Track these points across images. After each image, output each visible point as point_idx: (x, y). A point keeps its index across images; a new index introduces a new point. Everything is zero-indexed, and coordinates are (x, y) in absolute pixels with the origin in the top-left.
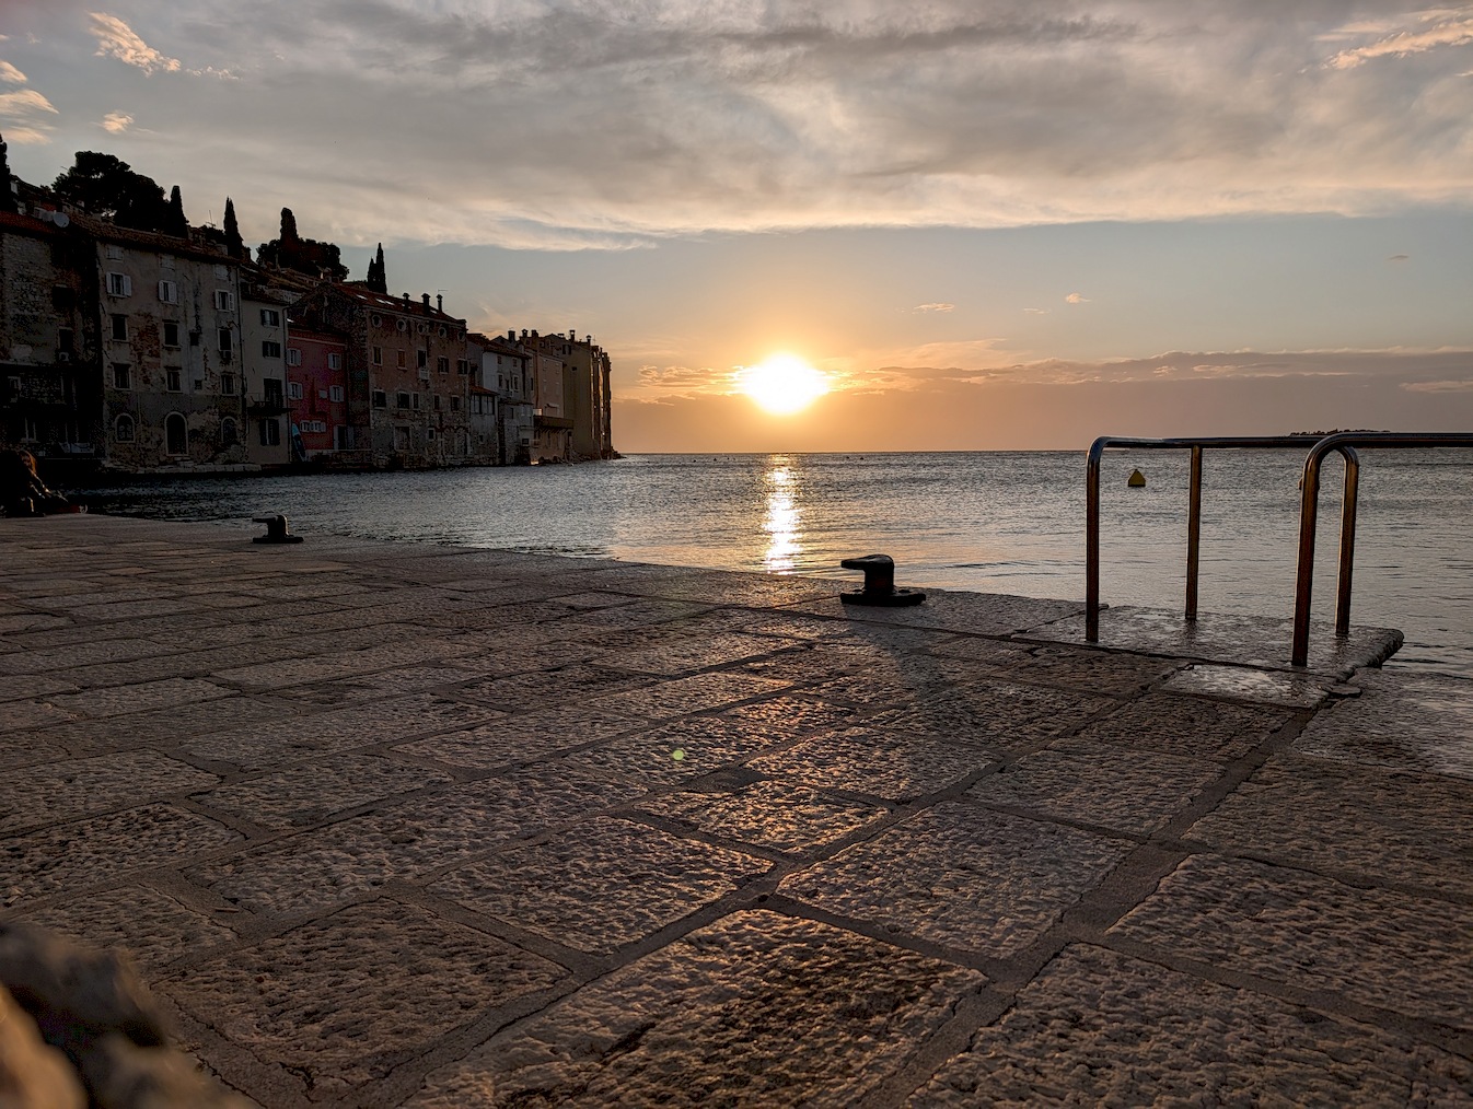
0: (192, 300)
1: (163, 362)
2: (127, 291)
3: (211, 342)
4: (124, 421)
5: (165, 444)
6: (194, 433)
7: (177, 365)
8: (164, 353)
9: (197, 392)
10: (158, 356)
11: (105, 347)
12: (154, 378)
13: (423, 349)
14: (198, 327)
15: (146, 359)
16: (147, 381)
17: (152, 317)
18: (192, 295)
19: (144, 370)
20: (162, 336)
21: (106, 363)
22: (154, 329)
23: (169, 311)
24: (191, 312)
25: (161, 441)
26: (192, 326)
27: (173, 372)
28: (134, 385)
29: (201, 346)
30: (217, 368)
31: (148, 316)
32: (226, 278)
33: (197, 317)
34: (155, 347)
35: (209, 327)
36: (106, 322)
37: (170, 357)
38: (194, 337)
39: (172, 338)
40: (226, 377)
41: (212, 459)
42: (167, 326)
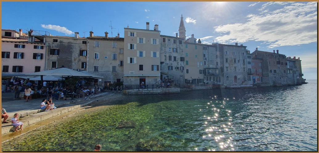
2: (228, 54)
3: (241, 62)
4: (228, 77)
5: (234, 81)
6: (239, 79)
9: (239, 71)
10: (233, 65)
11: (224, 64)
12: (232, 69)
13: (278, 61)
14: (239, 59)
15: (231, 66)
17: (232, 58)
18: (238, 54)
21: (225, 67)
22: (232, 60)
23: (235, 57)
26: (238, 59)
27: (235, 68)
28: (229, 70)
29: (240, 63)
30: (242, 66)
32: (244, 50)
33: (239, 58)
34: (232, 63)
35: (241, 59)
36: (225, 60)
37: (235, 65)
38: (239, 61)
39: (235, 62)
40: (244, 68)
41: (242, 84)
42: (234, 60)
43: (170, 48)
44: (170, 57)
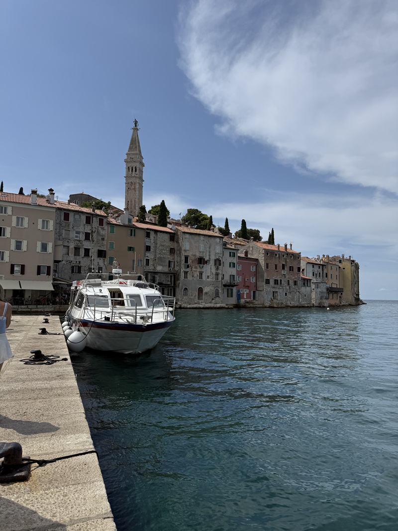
1: (198, 271)
3: (213, 263)
4: (185, 289)
5: (197, 297)
6: (206, 293)
7: (202, 271)
8: (199, 267)
9: (208, 280)
10: (196, 268)
11: (182, 266)
13: (284, 263)
15: (193, 269)
16: (193, 276)
18: (208, 248)
19: (192, 273)
21: (182, 271)
22: (196, 259)
23: (201, 254)
24: (208, 254)
26: (207, 258)
27: (201, 274)
29: (210, 265)
30: (214, 271)
31: (195, 255)
35: (213, 258)
36: (183, 258)
38: (208, 261)
39: (201, 263)
40: (217, 274)
41: (210, 302)
42: (200, 259)
43: (78, 233)
44: (77, 249)
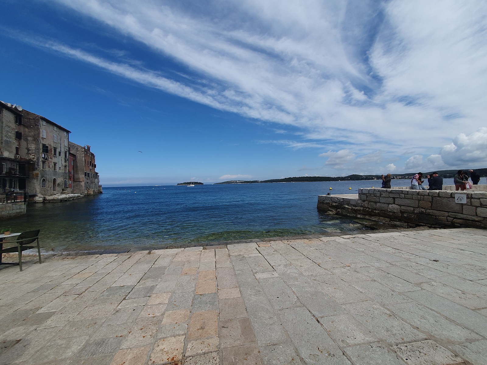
0: (59, 141)
1: (53, 161)
2: (45, 136)
3: (63, 155)
4: (44, 180)
5: (52, 188)
6: (59, 184)
7: (56, 162)
8: (53, 158)
9: (60, 171)
10: (52, 159)
11: (40, 155)
12: (51, 166)
13: (90, 160)
14: (61, 151)
15: (50, 160)
16: (49, 167)
17: (51, 146)
18: (59, 140)
19: (49, 163)
20: (53, 152)
21: (40, 160)
22: (51, 149)
23: (55, 144)
24: (59, 146)
25: (51, 187)
26: (59, 150)
27: (55, 164)
28: (47, 168)
29: (61, 156)
30: (64, 164)
31: (50, 145)
32: (66, 136)
33: (60, 147)
34: (51, 156)
35: (63, 150)
36: (41, 147)
37: (55, 160)
38: (60, 153)
39: (55, 154)
40: (65, 166)
41: (62, 193)
42: (54, 149)
